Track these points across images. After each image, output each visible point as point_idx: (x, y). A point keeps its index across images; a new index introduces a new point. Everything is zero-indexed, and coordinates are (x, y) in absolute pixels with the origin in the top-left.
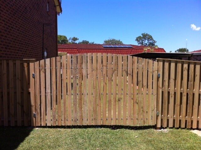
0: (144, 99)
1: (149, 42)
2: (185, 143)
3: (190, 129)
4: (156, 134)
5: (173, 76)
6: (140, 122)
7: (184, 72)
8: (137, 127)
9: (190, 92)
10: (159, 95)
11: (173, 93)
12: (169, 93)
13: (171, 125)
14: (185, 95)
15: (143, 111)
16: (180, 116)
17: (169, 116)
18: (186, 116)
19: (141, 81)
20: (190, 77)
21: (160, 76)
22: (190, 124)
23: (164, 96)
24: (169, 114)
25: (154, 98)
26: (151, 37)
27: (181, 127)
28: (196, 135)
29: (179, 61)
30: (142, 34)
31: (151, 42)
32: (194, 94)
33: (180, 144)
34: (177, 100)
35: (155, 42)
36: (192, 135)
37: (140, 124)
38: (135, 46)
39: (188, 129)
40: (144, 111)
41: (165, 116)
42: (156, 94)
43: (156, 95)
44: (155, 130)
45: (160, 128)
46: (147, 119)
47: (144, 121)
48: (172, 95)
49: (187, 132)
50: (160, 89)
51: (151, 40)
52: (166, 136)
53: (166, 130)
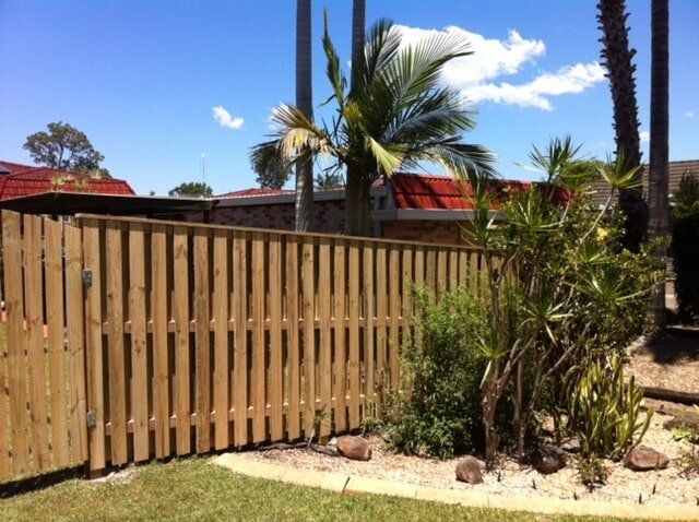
0: (34, 372)
1: (79, 155)
2: (190, 509)
3: (207, 453)
4: (89, 495)
5: (137, 277)
6: (22, 465)
7: (176, 261)
8: (15, 482)
9: (199, 330)
10: (92, 349)
11: (143, 337)
12: (127, 337)
13: (141, 452)
14: (183, 341)
15: (32, 418)
16: (171, 415)
17: (132, 421)
18: (192, 411)
19: (16, 304)
20: (197, 278)
21: (90, 279)
22: (207, 435)
23: (110, 353)
24: (132, 417)
25: (74, 364)
26: (84, 139)
27: (178, 454)
28: (226, 469)
29: (159, 224)
30: (49, 126)
31: (85, 156)
32: (212, 335)
33: (173, 515)
34: (158, 361)
35: (98, 157)
36: (212, 475)
37: (22, 471)
38: (21, 166)
39: (201, 455)
40: (37, 418)
41: (117, 425)
42: (81, 345)
43: (82, 351)
44: (83, 483)
45: (104, 473)
46: (50, 448)
47: (40, 458)
48: (140, 343)
49: (196, 468)
50: (93, 327)
51: (83, 148)
52: (124, 495)
53: (123, 474)
